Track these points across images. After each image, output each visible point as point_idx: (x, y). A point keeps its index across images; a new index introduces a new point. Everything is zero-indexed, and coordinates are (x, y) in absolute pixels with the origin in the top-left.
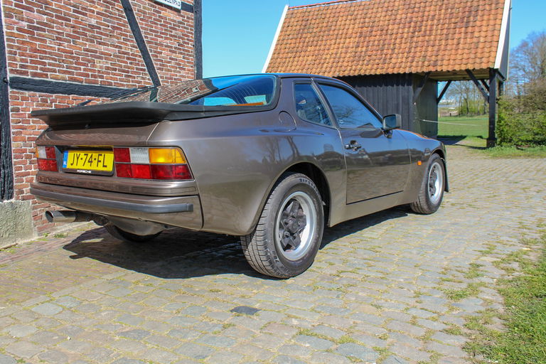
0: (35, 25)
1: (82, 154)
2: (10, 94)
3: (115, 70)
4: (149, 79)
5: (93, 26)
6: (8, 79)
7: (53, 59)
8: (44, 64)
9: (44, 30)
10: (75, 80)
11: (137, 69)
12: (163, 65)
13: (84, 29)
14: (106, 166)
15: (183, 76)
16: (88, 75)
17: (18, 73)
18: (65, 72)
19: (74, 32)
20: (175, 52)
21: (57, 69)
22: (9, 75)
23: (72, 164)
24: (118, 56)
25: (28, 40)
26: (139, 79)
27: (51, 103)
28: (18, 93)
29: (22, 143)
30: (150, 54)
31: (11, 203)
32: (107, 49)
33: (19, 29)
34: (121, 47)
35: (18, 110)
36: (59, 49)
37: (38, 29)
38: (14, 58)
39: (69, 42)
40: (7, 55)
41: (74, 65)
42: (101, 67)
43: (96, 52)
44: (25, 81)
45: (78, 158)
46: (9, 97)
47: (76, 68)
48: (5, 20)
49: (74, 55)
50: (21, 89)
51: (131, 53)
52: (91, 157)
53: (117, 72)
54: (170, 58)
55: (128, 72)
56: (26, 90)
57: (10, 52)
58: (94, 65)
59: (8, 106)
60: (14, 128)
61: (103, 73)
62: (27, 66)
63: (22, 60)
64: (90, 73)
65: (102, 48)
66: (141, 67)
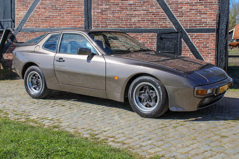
0: (104, 10)
3: (144, 21)
5: (131, 4)
7: (110, 21)
8: (106, 23)
9: (107, 11)
10: (120, 27)
11: (159, 19)
13: (126, 7)
15: (204, 18)
16: (127, 25)
18: (115, 25)
20: (195, 5)
21: (112, 24)
22: (93, 28)
24: (146, 15)
25: (101, 16)
26: (161, 23)
30: (171, 10)
32: (139, 13)
33: (97, 13)
34: (148, 10)
36: (113, 17)
37: (104, 11)
39: (118, 13)
41: (120, 22)
43: (132, 15)
49: (120, 18)
53: (145, 21)
58: (131, 20)
61: (136, 23)
62: (99, 24)
63: (97, 23)
64: (128, 24)
65: (137, 13)
66: (162, 17)
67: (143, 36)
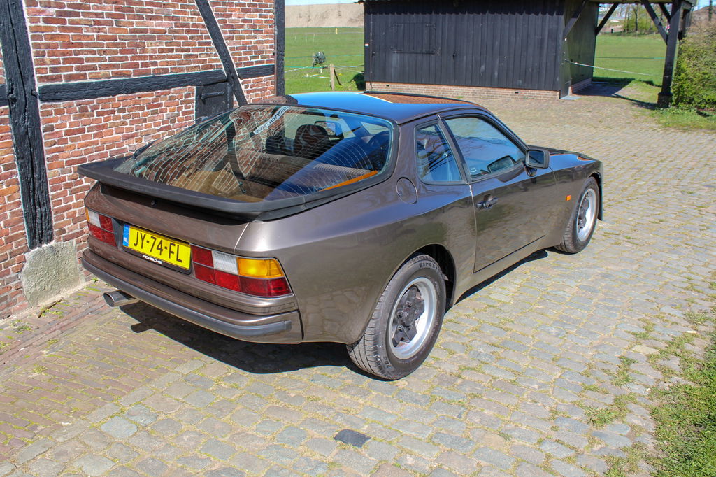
0: (66, 9)
1: (148, 236)
2: (40, 110)
3: (172, 50)
4: (215, 55)
6: (37, 90)
7: (92, 52)
8: (81, 61)
9: (77, 15)
10: (121, 74)
11: (200, 44)
12: (234, 32)
14: (181, 261)
15: (259, 42)
16: (136, 65)
17: (48, 80)
18: (107, 67)
19: (117, 9)
20: (248, 11)
21: (97, 64)
22: (38, 85)
23: (136, 245)
24: (175, 32)
25: (58, 32)
26: (203, 57)
27: (93, 111)
28: (50, 106)
29: (59, 170)
30: (217, 19)
31: (52, 247)
32: (161, 25)
33: (46, 20)
34: (178, 19)
35: (52, 128)
36: (98, 37)
37: (69, 14)
38: (43, 60)
39: (110, 24)
40: (33, 58)
41: (119, 55)
42: (153, 51)
43: (146, 31)
44: (58, 89)
45: (143, 240)
46: (40, 114)
47: (121, 59)
48: (28, 10)
49: (119, 41)
50: (53, 100)
51: (191, 23)
52: (161, 243)
53: (174, 53)
54: (243, 21)
55: (188, 50)
56: (60, 100)
57: (37, 54)
58: (144, 51)
59: (39, 125)
60: (49, 152)
61: (156, 58)
62: (60, 68)
63: (53, 62)
64: (140, 62)
65: (154, 24)
66: (204, 41)
67: (171, 98)
